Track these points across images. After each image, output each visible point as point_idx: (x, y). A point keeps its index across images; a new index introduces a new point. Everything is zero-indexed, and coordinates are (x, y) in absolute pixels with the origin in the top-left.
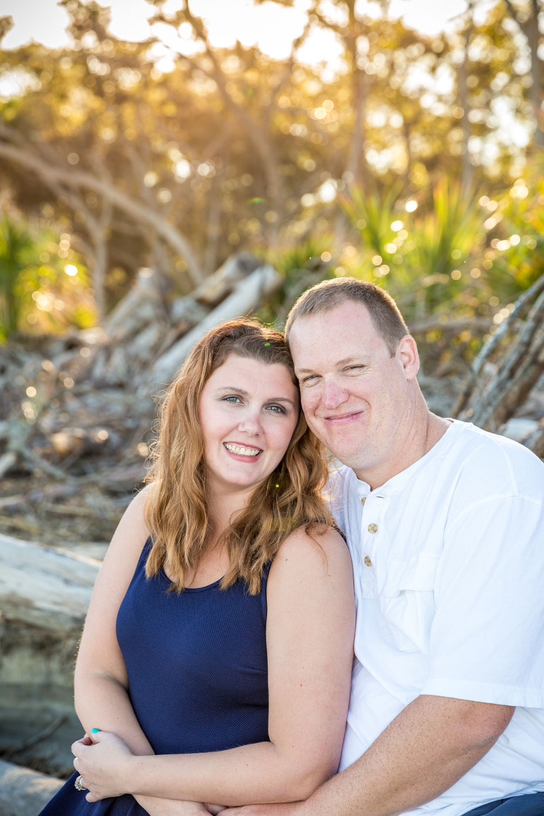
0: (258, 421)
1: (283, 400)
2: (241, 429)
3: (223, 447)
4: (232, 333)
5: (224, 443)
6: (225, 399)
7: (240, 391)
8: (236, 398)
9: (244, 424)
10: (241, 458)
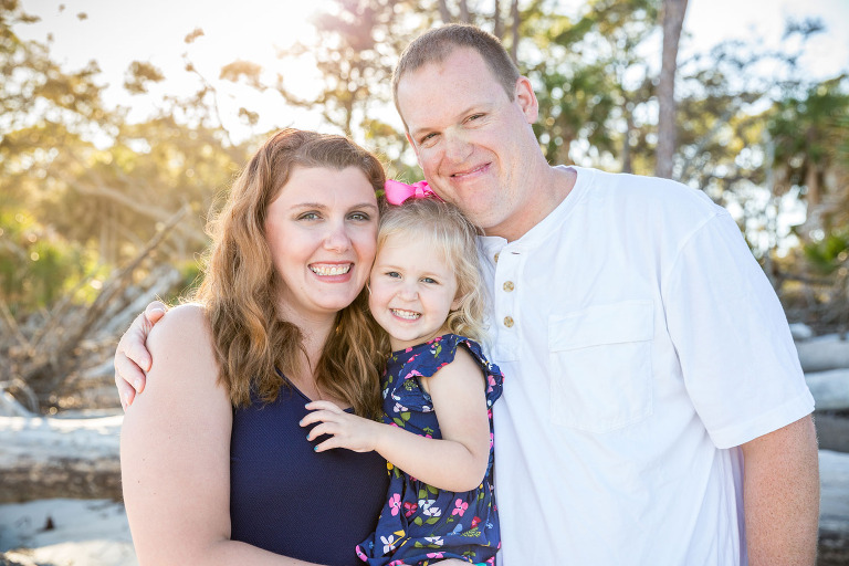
0: (345, 234)
1: (364, 205)
2: (327, 246)
3: (309, 272)
4: (291, 144)
5: (309, 266)
6: (302, 217)
7: (316, 205)
8: (313, 214)
9: (330, 242)
10: (333, 279)
